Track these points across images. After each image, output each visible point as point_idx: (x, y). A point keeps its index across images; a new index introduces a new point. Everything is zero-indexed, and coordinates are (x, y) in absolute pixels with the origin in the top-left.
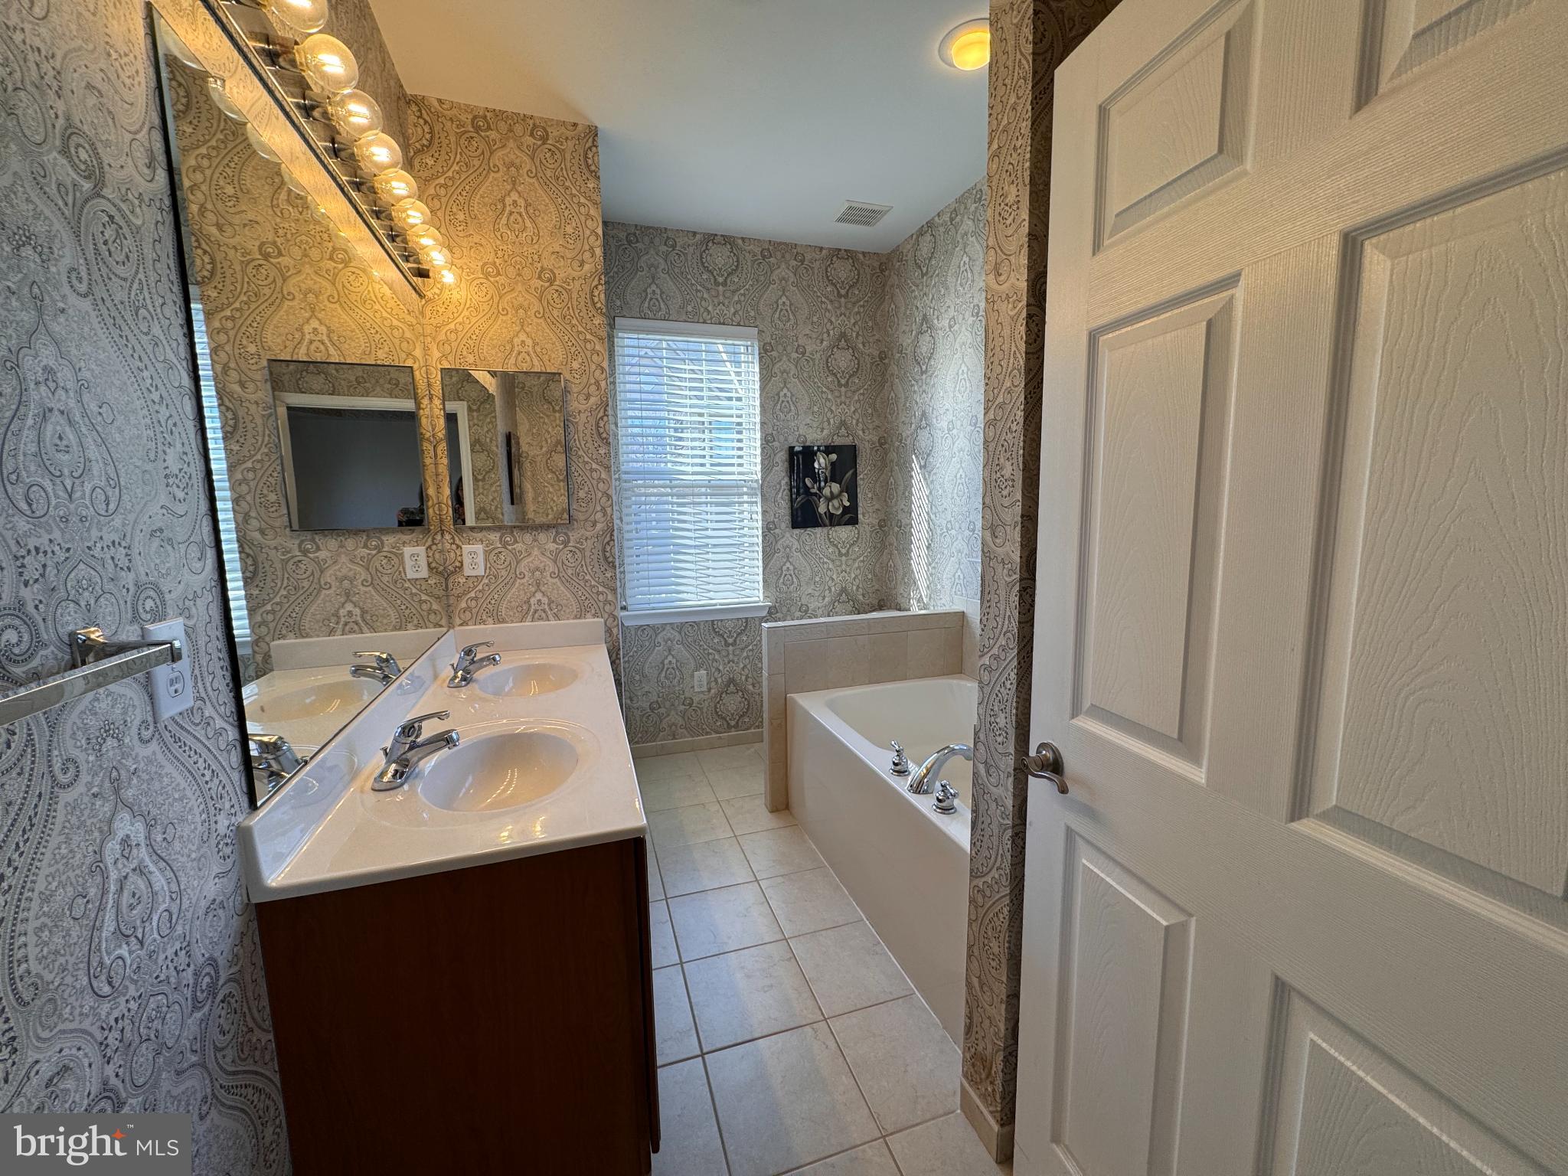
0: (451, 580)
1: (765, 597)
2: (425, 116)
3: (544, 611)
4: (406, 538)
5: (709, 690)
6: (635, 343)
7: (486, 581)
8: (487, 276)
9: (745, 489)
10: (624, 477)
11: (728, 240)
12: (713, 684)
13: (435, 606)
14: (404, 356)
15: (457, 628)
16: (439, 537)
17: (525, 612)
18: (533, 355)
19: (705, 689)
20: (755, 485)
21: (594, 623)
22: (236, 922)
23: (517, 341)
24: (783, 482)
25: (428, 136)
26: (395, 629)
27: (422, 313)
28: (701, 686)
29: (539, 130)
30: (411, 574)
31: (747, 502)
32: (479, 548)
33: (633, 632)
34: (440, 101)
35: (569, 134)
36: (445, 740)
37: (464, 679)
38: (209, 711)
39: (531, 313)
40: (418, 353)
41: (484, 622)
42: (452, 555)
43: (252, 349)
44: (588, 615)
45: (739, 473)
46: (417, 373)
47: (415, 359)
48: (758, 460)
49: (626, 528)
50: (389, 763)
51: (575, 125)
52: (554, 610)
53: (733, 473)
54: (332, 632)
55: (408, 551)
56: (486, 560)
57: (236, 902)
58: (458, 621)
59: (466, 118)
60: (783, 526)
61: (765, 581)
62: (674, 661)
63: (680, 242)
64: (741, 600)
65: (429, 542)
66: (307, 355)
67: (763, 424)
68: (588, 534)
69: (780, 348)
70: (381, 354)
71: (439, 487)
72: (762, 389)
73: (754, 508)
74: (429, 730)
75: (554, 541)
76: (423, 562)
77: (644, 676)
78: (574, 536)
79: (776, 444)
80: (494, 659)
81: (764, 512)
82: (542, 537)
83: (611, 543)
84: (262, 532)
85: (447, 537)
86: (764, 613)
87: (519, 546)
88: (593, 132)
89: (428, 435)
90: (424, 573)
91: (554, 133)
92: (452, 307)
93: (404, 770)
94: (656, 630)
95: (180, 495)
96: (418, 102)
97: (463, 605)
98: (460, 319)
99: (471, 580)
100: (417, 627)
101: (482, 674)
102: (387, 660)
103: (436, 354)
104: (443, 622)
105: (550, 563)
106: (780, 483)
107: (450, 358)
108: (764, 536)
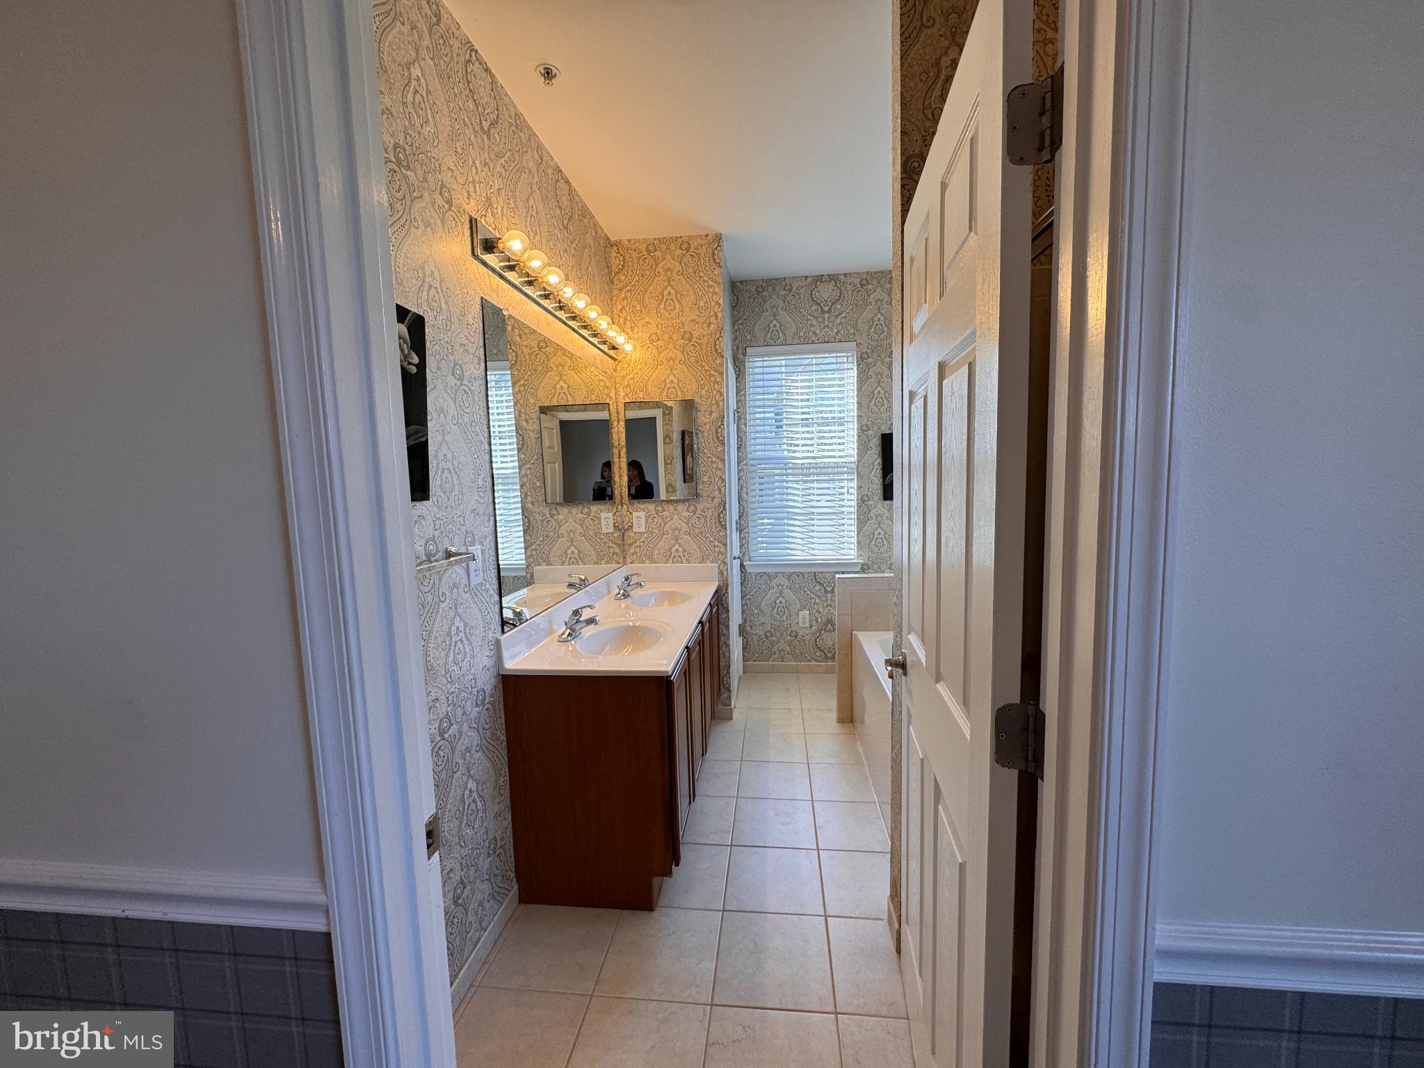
0: (626, 534)
1: (859, 556)
2: (621, 252)
3: (680, 557)
4: (603, 507)
5: (811, 626)
6: (760, 364)
7: (645, 535)
8: (651, 342)
9: (845, 469)
10: (752, 462)
11: (833, 278)
12: (814, 622)
13: (617, 551)
14: (605, 397)
15: (629, 565)
16: (620, 507)
17: (669, 557)
18: (677, 389)
19: (807, 625)
20: (853, 466)
21: (712, 567)
22: (493, 680)
23: (668, 381)
24: (876, 463)
25: (622, 263)
26: (595, 563)
27: (615, 370)
28: (804, 623)
29: (684, 244)
30: (605, 531)
31: (848, 480)
32: (642, 514)
33: (754, 577)
34: (629, 241)
35: (703, 242)
36: (591, 621)
37: (623, 595)
38: (488, 586)
39: (677, 362)
40: (612, 395)
41: (643, 562)
42: (627, 518)
43: (532, 401)
44: (708, 561)
45: (840, 457)
46: (611, 407)
47: (611, 398)
48: (855, 446)
49: (750, 499)
50: (567, 629)
51: (707, 235)
52: (686, 557)
53: (835, 457)
54: (563, 563)
55: (603, 515)
56: (646, 522)
57: (493, 671)
58: (629, 561)
59: (643, 247)
60: (876, 498)
61: (859, 542)
62: (784, 601)
63: (795, 285)
64: (839, 557)
65: (615, 511)
66: (557, 401)
67: (859, 416)
68: (709, 506)
69: (875, 355)
70: (593, 397)
71: (621, 476)
72: (859, 390)
73: (852, 484)
74: (586, 614)
75: (687, 510)
76: (611, 522)
77: (761, 611)
78: (700, 507)
79: (870, 432)
80: (641, 585)
81: (859, 487)
82: (680, 507)
83: (724, 512)
84: (533, 503)
85: (625, 507)
86: (858, 569)
87: (665, 513)
88: (719, 238)
89: (616, 444)
90: (611, 530)
91: (694, 244)
92: (632, 364)
93: (573, 634)
94: (771, 577)
95: (482, 495)
96: (617, 244)
97: (632, 550)
98: (636, 371)
99: (637, 535)
100: (607, 563)
101: (636, 593)
102: (584, 581)
103: (622, 394)
104: (621, 561)
105: (684, 525)
106: (873, 464)
107: (630, 395)
108: (859, 506)
